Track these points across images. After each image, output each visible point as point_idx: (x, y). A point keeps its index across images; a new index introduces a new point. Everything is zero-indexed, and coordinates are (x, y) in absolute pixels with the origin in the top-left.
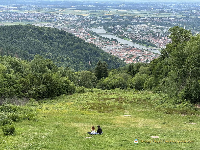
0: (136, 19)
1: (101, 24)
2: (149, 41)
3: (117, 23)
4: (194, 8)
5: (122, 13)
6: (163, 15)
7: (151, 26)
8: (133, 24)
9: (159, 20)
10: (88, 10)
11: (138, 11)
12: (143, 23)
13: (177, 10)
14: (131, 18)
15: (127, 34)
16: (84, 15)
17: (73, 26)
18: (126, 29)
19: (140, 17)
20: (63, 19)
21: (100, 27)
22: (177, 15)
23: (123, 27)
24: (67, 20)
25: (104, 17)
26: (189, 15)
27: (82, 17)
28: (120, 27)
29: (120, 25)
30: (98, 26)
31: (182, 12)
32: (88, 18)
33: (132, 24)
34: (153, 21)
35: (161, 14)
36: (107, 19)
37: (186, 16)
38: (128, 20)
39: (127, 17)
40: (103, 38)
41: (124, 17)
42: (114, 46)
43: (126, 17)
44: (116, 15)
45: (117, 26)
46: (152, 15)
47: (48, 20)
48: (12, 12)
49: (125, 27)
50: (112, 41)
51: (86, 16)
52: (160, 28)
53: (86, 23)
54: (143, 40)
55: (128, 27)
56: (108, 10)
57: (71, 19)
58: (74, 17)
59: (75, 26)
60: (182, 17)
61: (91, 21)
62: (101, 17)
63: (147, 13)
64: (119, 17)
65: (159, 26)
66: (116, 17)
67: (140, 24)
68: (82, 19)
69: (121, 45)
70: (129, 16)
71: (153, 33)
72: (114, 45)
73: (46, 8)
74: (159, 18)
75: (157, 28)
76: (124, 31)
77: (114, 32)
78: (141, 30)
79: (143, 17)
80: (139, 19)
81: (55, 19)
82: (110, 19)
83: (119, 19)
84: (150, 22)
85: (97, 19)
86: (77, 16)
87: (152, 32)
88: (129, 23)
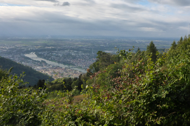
2: (70, 62)
4: (97, 39)
7: (71, 51)
9: (75, 47)
18: (52, 54)
19: (62, 46)
21: (32, 52)
23: (50, 53)
26: (95, 44)
29: (48, 51)
33: (56, 50)
34: (72, 48)
36: (38, 47)
37: (93, 45)
38: (53, 47)
40: (35, 61)
45: (45, 52)
49: (52, 53)
50: (42, 63)
52: (77, 53)
54: (66, 61)
55: (54, 53)
60: (90, 45)
61: (25, 48)
64: (47, 45)
65: (75, 51)
66: (45, 45)
69: (49, 65)
72: (44, 66)
75: (75, 53)
77: (43, 56)
78: (63, 55)
79: (64, 45)
82: (40, 47)
83: (47, 47)
84: (69, 49)
87: (72, 56)
88: (54, 50)
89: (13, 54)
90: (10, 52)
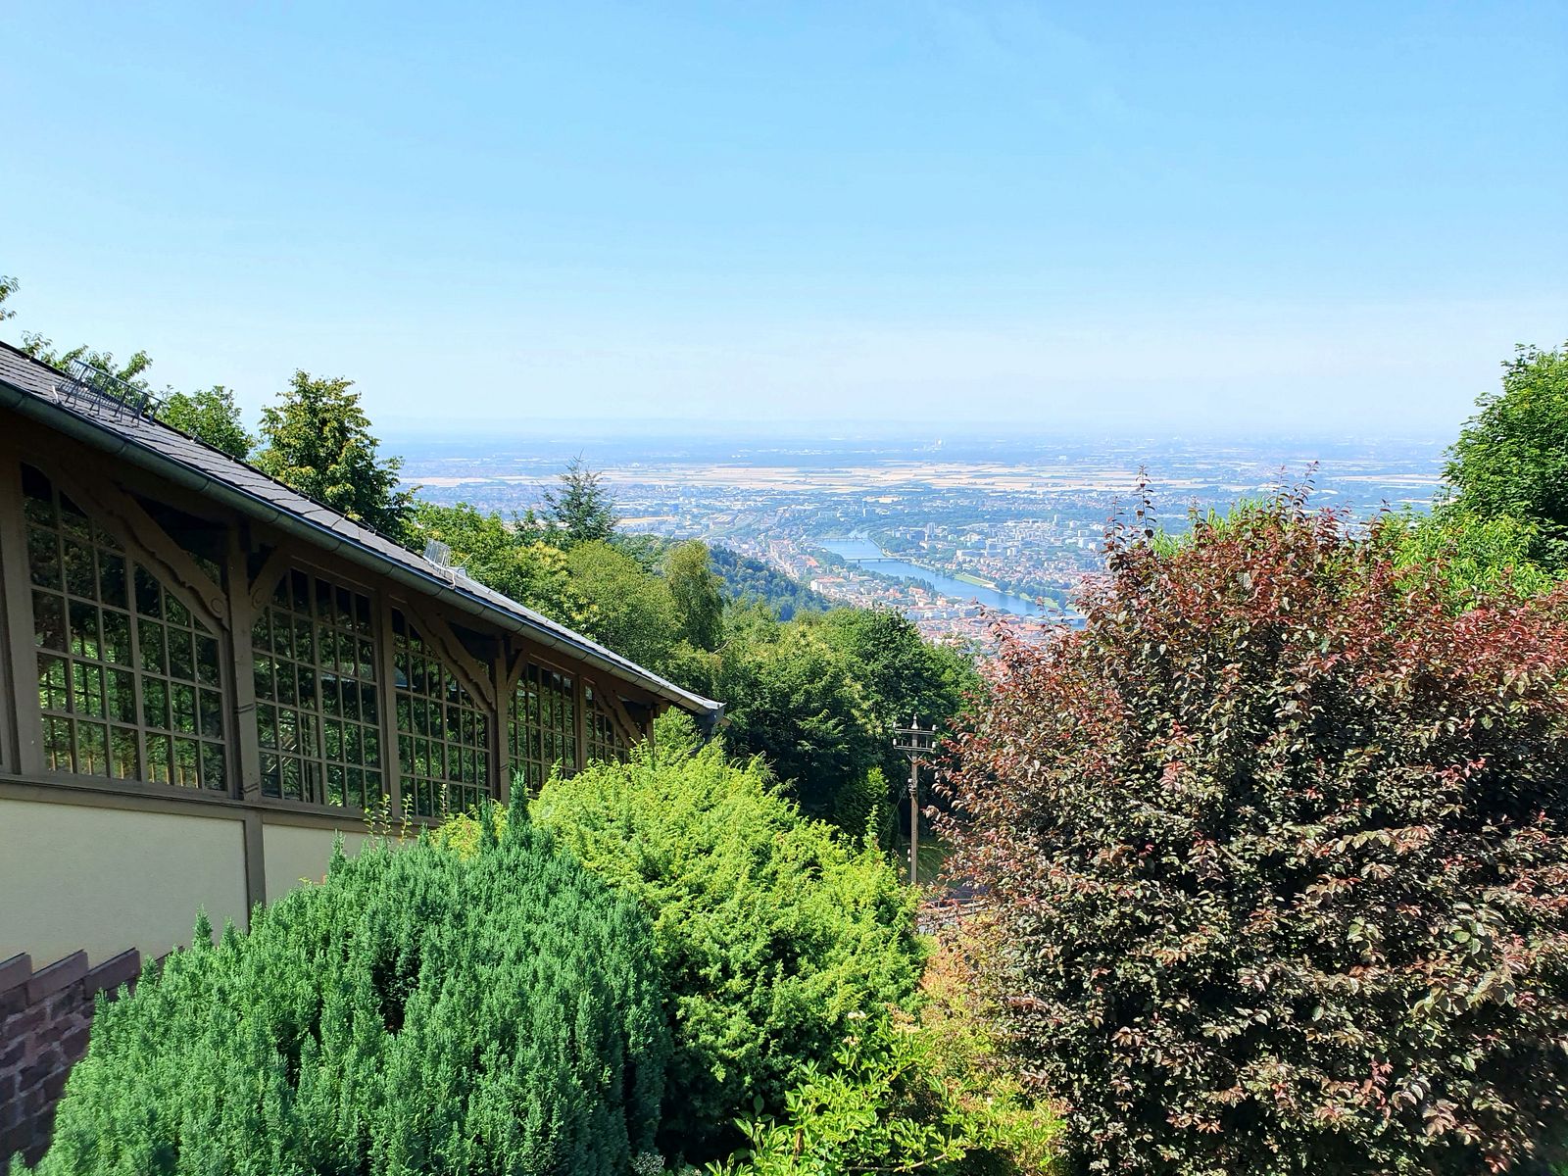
0: (1001, 498)
1: (859, 522)
2: (1066, 586)
3: (926, 518)
4: (1233, 451)
5: (939, 476)
6: (1109, 483)
7: (1068, 527)
8: (988, 521)
9: (1097, 501)
10: (802, 469)
11: (1003, 466)
12: (1033, 515)
13: (1167, 463)
14: (978, 494)
15: (971, 561)
16: (789, 488)
17: (748, 533)
18: (962, 539)
19: (1017, 492)
20: (705, 507)
21: (855, 532)
22: (1170, 482)
23: (950, 532)
24: (722, 511)
25: (867, 493)
26: (1219, 482)
27: (781, 493)
28: (938, 531)
29: (939, 524)
30: (849, 531)
31: (1186, 469)
32: (805, 500)
33: (985, 520)
34: (1073, 505)
35: (1103, 479)
36: (882, 500)
37: (1206, 486)
38: (966, 503)
39: (961, 492)
40: (874, 576)
41: (949, 490)
42: (920, 608)
43: (958, 490)
44: (916, 486)
45: (924, 526)
46: (1067, 482)
47: (646, 511)
48: (503, 483)
49: (963, 533)
50: (912, 590)
51: (795, 493)
53: (797, 520)
54: (1040, 584)
55: (974, 531)
56: (882, 466)
57: (738, 506)
58: (747, 495)
59: (754, 530)
60: (1189, 490)
61: (818, 509)
62: (853, 493)
63: (1041, 474)
64: (930, 492)
66: (920, 493)
67: (1019, 516)
68: (781, 503)
69: (951, 604)
70: (969, 487)
71: (1079, 555)
72: (921, 605)
73: (634, 465)
74: (1094, 495)
76: (957, 548)
77: (913, 551)
78: (1027, 544)
79: (1029, 489)
80: (1013, 497)
81: (676, 506)
82: (896, 499)
83: (929, 501)
84: (1060, 512)
85: (837, 503)
86: (760, 493)
87: (1074, 549)
88: (972, 515)
89: (762, 537)
90: (749, 525)
